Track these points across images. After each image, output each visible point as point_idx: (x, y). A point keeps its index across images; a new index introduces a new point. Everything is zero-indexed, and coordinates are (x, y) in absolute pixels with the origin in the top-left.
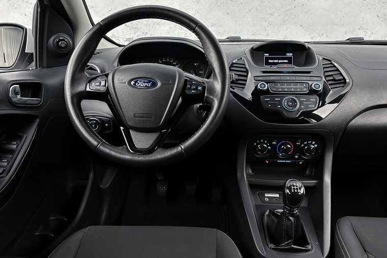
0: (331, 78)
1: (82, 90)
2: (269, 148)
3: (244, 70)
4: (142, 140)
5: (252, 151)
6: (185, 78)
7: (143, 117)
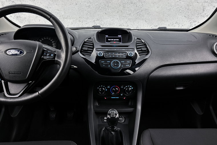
0: (140, 49)
2: (106, 90)
3: (92, 45)
4: (14, 88)
5: (96, 92)
6: (44, 49)
7: (14, 74)
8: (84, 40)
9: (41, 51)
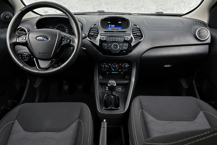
0: (136, 34)
1: (14, 41)
2: (108, 67)
3: (97, 30)
4: (43, 64)
5: (100, 68)
6: (62, 36)
7: (43, 54)
8: (90, 27)
9: (60, 37)
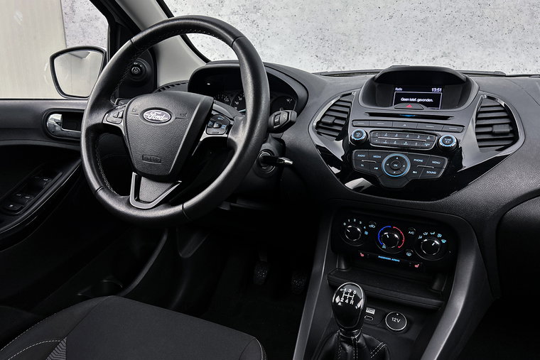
0: (488, 130)
2: (366, 233)
3: (346, 110)
6: (213, 113)
